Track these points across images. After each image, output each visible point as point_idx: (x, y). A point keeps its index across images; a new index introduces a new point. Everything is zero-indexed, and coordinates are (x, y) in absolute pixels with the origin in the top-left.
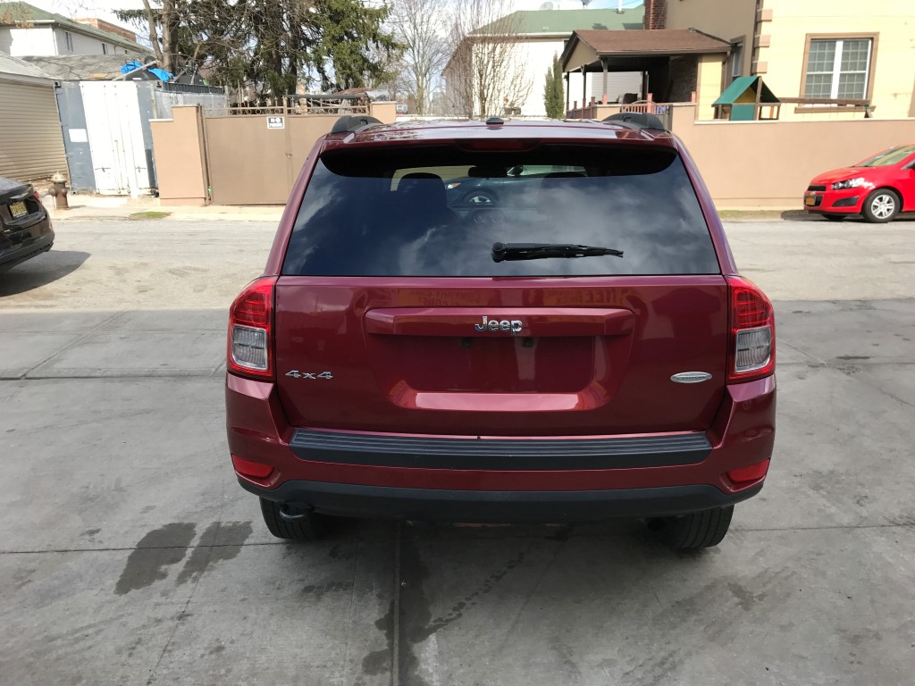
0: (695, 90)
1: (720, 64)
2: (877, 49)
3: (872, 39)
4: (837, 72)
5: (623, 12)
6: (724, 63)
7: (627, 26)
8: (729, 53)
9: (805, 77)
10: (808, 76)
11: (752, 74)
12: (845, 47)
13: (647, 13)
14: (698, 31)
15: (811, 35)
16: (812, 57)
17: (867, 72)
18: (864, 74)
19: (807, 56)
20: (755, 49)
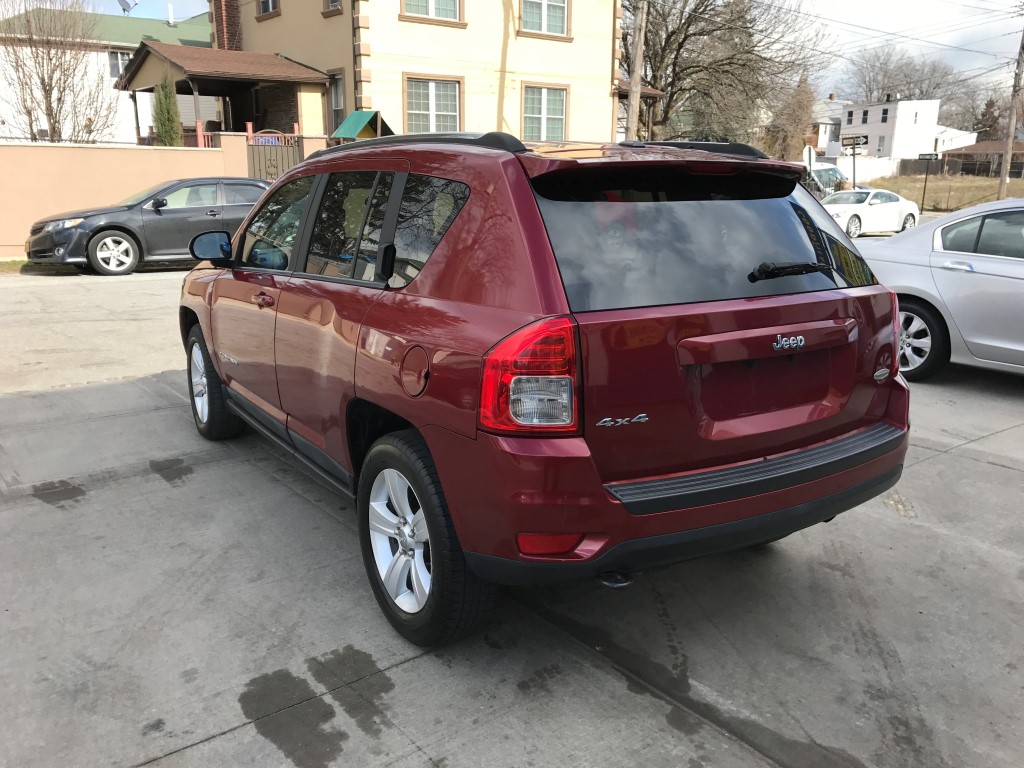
0: (297, 121)
1: (319, 94)
2: (464, 92)
3: (459, 82)
4: (433, 112)
5: (175, 26)
6: (323, 95)
7: (185, 43)
8: (327, 84)
9: (406, 116)
10: (409, 114)
11: (357, 109)
12: (437, 88)
13: (219, 30)
14: (286, 58)
15: (407, 73)
16: (410, 95)
17: (457, 114)
18: (455, 116)
19: (406, 94)
20: (357, 83)
